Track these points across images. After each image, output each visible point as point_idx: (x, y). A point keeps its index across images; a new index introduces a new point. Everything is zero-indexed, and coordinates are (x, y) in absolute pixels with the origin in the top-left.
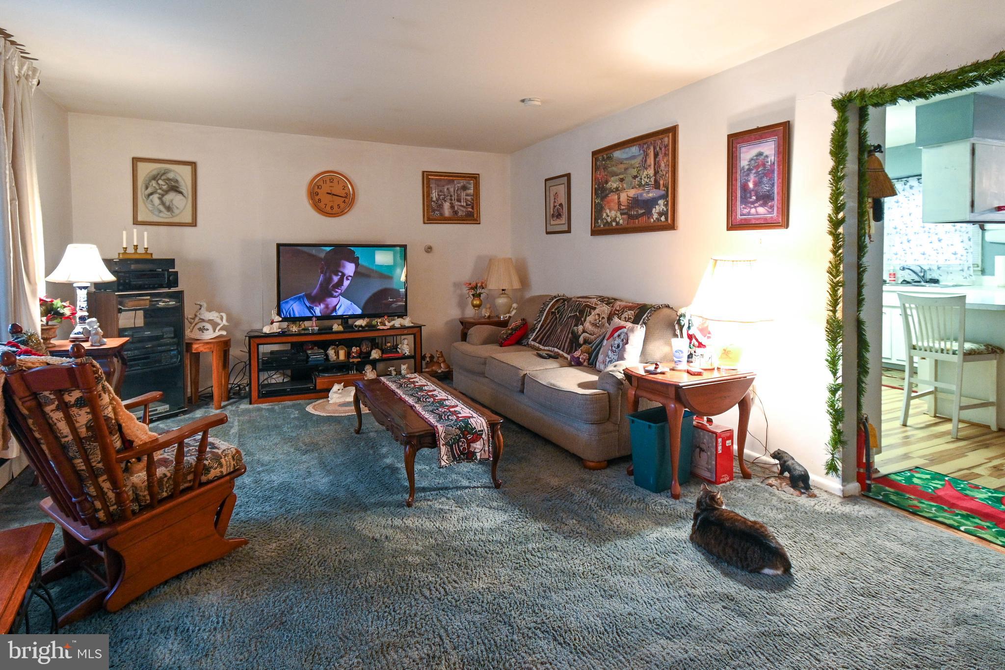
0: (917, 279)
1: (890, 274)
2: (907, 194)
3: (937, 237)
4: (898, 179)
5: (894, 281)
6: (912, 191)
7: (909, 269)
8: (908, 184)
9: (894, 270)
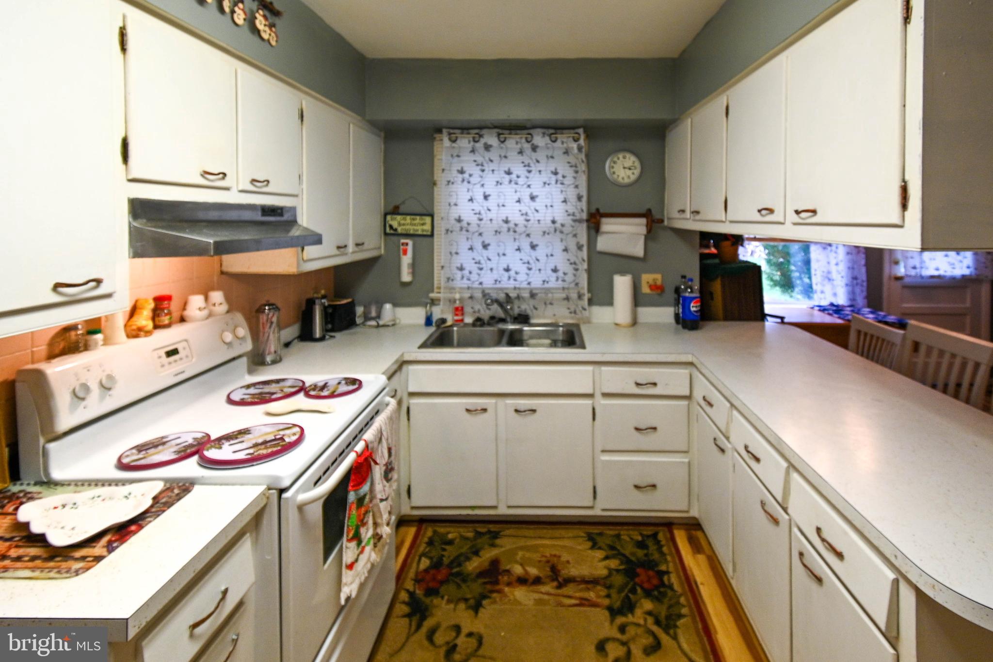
1: (456, 309)
2: (480, 159)
3: (528, 240)
4: (462, 129)
8: (482, 141)
9: (461, 300)
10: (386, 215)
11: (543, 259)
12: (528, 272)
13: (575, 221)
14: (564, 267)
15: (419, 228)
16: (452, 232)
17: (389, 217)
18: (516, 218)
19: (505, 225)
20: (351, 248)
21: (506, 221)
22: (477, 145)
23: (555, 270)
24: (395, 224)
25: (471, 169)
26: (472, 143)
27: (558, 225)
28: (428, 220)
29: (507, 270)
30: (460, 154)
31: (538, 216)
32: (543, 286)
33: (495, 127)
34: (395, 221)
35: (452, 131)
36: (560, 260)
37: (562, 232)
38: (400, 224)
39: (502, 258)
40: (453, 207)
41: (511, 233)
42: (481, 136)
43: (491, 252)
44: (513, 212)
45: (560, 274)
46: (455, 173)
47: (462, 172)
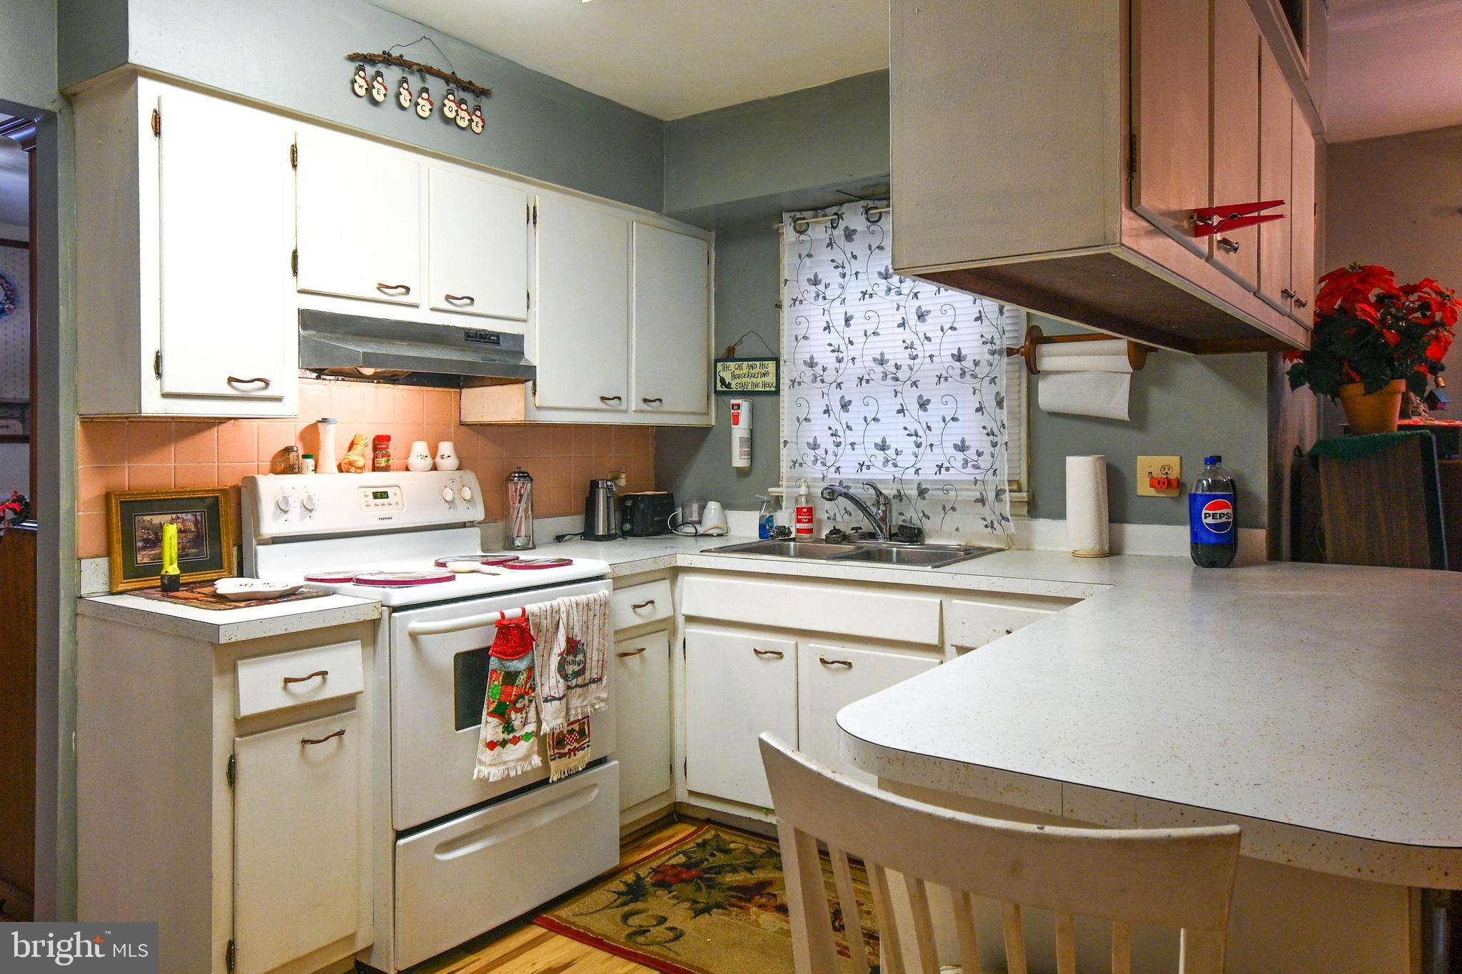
0: (867, 525)
1: (799, 511)
2: (839, 258)
3: (915, 393)
4: (815, 209)
5: (810, 531)
6: (849, 247)
7: (846, 495)
8: (842, 225)
9: (809, 497)
10: (716, 361)
11: (937, 425)
12: (916, 450)
13: (993, 353)
14: (977, 441)
15: (760, 380)
16: (799, 384)
17: (719, 365)
18: (897, 355)
19: (879, 369)
20: (634, 403)
21: (882, 361)
22: (836, 232)
23: (962, 447)
24: (727, 376)
25: (829, 275)
26: (829, 231)
27: (968, 364)
28: (771, 366)
29: (883, 447)
30: (812, 253)
31: (930, 348)
32: (938, 477)
33: (862, 198)
34: (728, 372)
35: (798, 215)
36: (971, 429)
37: (974, 376)
38: (734, 377)
39: (873, 425)
40: (803, 342)
41: (889, 381)
42: (840, 216)
43: (853, 416)
44: (891, 344)
45: (971, 454)
46: (805, 285)
47: (815, 282)
